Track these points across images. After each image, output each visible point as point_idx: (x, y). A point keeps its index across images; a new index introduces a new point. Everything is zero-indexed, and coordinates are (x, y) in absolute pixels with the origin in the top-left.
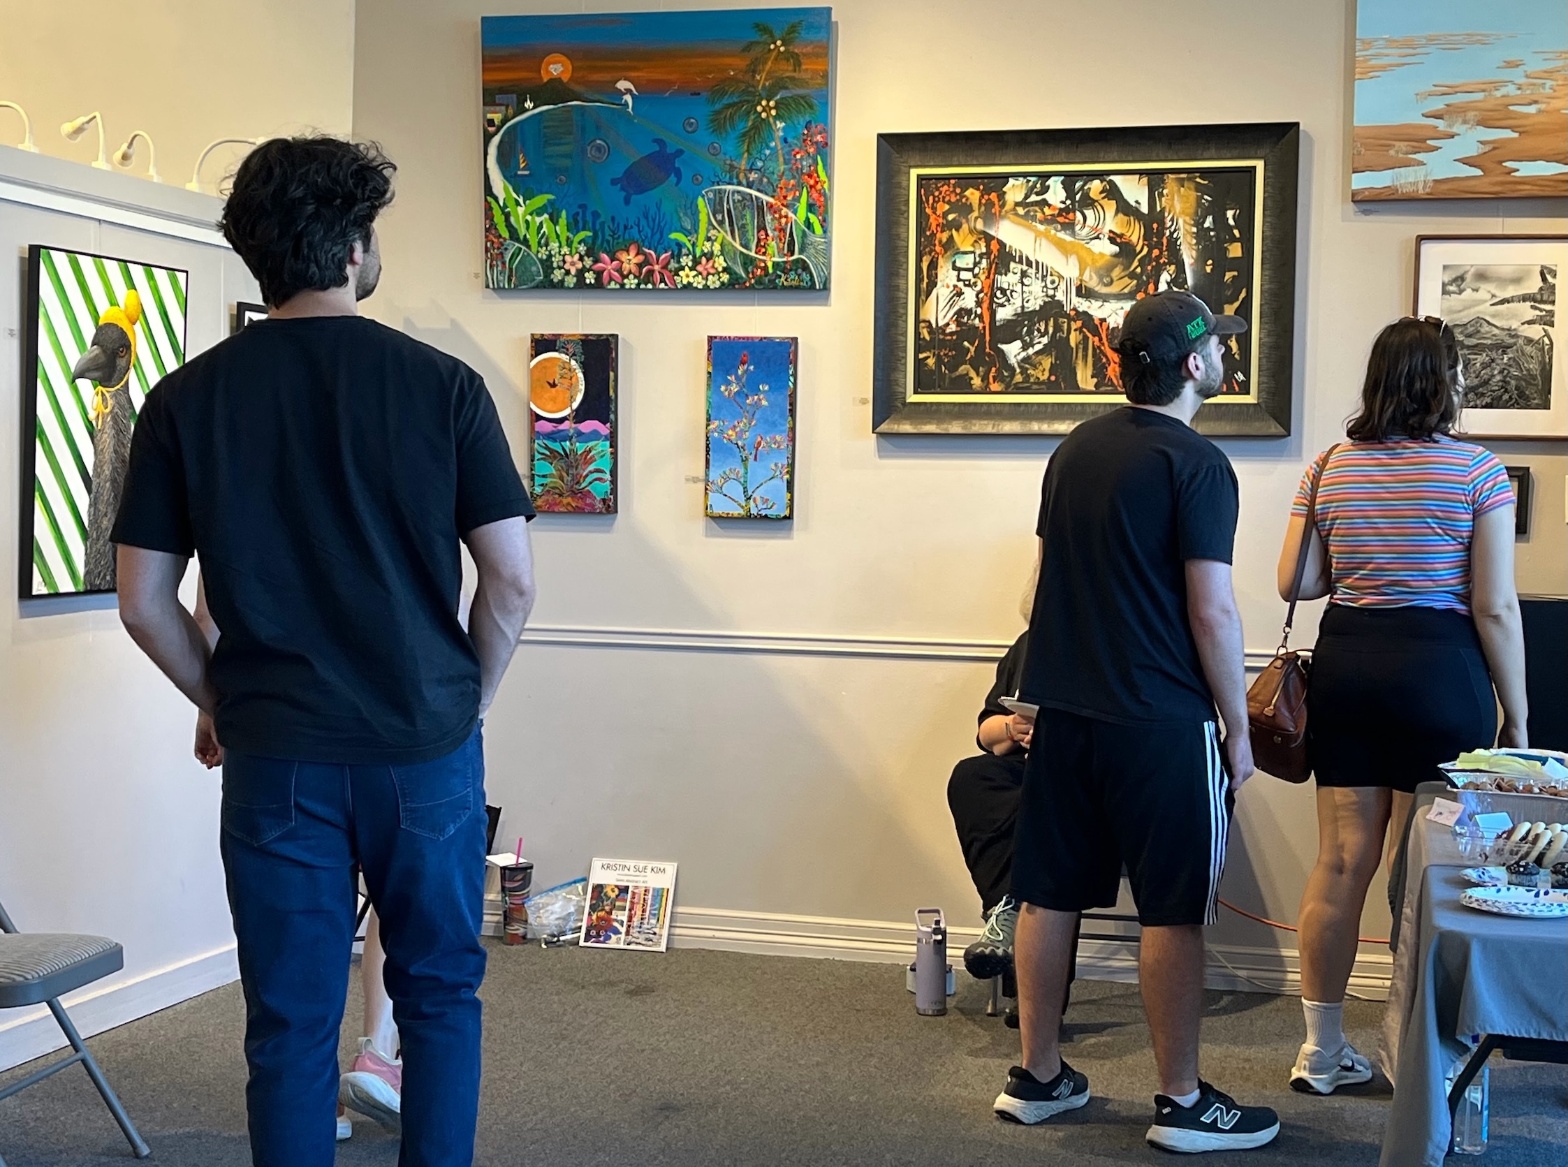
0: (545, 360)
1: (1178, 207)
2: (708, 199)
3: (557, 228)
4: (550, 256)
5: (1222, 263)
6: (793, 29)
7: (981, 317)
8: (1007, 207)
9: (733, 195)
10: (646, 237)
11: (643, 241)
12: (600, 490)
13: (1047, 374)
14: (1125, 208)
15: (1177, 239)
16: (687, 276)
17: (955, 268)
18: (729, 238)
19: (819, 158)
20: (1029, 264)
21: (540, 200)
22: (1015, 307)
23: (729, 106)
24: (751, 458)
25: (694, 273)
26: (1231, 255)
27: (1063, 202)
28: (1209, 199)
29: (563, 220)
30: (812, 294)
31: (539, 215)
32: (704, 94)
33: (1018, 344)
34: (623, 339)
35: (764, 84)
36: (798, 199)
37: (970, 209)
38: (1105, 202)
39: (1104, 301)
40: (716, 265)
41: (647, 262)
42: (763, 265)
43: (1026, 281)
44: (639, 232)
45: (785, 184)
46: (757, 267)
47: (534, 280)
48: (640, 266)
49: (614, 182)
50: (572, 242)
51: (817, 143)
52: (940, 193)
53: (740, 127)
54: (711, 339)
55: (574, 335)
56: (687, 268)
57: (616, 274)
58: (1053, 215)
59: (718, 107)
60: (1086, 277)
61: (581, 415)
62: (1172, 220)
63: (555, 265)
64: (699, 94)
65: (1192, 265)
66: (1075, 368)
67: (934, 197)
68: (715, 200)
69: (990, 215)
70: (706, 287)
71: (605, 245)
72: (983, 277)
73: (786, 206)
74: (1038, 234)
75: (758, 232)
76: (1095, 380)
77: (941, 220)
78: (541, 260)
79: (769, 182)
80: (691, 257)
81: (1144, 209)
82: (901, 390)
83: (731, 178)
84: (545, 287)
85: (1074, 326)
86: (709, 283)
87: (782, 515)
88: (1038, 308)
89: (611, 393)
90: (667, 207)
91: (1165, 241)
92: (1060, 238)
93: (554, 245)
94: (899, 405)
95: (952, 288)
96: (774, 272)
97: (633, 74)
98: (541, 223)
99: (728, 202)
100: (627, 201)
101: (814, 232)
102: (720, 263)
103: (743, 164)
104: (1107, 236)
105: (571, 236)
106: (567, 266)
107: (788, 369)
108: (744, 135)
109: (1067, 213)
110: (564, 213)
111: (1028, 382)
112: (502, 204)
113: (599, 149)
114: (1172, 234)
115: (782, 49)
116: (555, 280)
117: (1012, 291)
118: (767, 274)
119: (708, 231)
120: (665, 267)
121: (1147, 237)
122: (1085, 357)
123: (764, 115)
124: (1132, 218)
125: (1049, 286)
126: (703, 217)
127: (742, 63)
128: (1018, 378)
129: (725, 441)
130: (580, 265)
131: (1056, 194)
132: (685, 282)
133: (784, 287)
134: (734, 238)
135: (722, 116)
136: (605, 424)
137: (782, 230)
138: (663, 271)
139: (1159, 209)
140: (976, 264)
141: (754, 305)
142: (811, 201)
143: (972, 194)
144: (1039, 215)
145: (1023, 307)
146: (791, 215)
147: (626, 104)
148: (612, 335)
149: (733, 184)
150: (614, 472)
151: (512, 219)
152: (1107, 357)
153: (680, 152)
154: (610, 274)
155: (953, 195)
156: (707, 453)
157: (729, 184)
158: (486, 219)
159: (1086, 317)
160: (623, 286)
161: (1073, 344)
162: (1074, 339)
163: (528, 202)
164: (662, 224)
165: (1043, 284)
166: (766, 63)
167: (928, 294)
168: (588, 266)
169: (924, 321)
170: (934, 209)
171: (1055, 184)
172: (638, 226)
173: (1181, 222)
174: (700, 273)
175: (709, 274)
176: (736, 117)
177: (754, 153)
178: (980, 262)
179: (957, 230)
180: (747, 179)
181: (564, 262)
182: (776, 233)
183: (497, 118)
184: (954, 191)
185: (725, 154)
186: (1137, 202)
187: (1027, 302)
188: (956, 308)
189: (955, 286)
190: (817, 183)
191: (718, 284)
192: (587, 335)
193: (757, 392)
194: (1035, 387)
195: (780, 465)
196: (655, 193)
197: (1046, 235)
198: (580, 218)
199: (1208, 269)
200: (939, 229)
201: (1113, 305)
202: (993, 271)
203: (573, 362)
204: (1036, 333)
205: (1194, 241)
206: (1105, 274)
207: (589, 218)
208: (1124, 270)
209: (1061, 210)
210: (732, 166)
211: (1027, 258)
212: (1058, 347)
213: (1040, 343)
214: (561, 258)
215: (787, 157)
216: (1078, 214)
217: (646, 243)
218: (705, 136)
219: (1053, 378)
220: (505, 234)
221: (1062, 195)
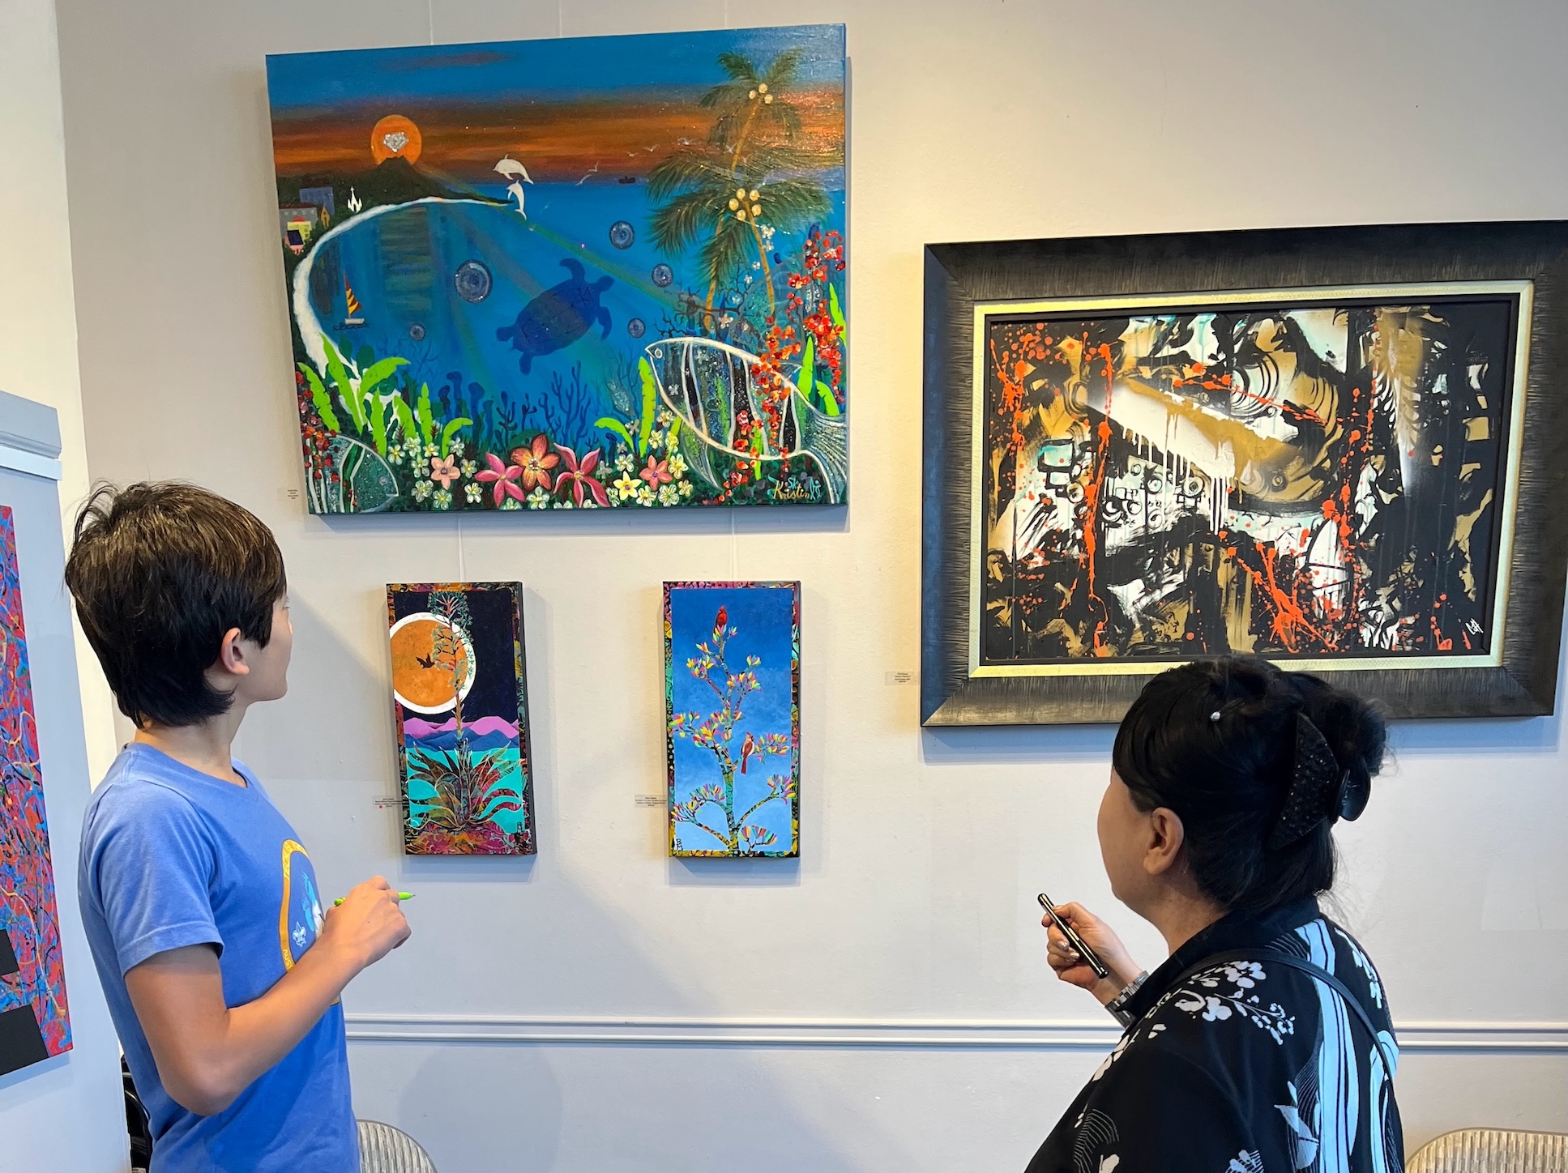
0: (410, 624)
1: (1393, 358)
2: (656, 361)
3: (416, 413)
4: (408, 460)
5: (1459, 449)
6: (786, 63)
7: (1081, 543)
8: (1124, 368)
9: (695, 354)
10: (559, 426)
11: (554, 431)
12: (509, 821)
13: (1181, 630)
14: (1311, 365)
15: (1389, 413)
16: (628, 488)
17: (1043, 467)
18: (691, 424)
19: (831, 285)
20: (1158, 457)
21: (386, 367)
22: (1135, 526)
23: (681, 201)
24: (737, 768)
25: (637, 482)
26: (1472, 436)
27: (1212, 357)
28: (1443, 347)
29: (424, 402)
30: (825, 513)
31: (386, 391)
32: (640, 180)
33: (1138, 584)
34: (528, 589)
35: (740, 161)
36: (798, 358)
37: (1065, 370)
38: (1276, 355)
39: (1272, 515)
40: (672, 469)
41: (561, 466)
42: (747, 467)
43: (1151, 486)
44: (548, 418)
45: (777, 332)
46: (736, 470)
47: (385, 498)
48: (551, 472)
49: (503, 334)
50: (442, 435)
51: (828, 260)
52: (1020, 347)
53: (703, 238)
54: (669, 586)
55: (453, 585)
56: (625, 472)
57: (514, 486)
58: (1195, 378)
59: (665, 202)
60: (1245, 477)
61: (473, 708)
62: (1383, 382)
63: (417, 474)
64: (632, 180)
65: (1410, 454)
66: (1224, 618)
67: (1011, 352)
68: (666, 362)
69: (1100, 378)
70: (658, 505)
71: (494, 440)
72: (1086, 482)
73: (781, 370)
74: (1173, 410)
75: (737, 414)
76: (1254, 637)
77: (1021, 390)
78: (394, 467)
79: (752, 330)
80: (631, 456)
81: (1341, 366)
82: (961, 659)
83: (691, 324)
84: (403, 511)
85: (1224, 554)
86: (661, 498)
87: (787, 853)
88: (1169, 529)
89: (518, 674)
90: (590, 375)
91: (1370, 416)
92: (1207, 416)
93: (413, 442)
94: (959, 682)
95: (1037, 499)
96: (764, 478)
97: (524, 148)
98: (389, 405)
99: (687, 366)
100: (525, 367)
101: (825, 412)
102: (678, 465)
103: (710, 301)
104: (1280, 411)
105: (438, 424)
106: (436, 476)
107: (790, 631)
108: (711, 250)
109: (1220, 376)
110: (425, 390)
111: (1152, 643)
112: (324, 377)
113: (474, 279)
114: (1381, 404)
115: (769, 99)
116: (419, 499)
117: (1131, 502)
118: (752, 482)
119: (657, 414)
120: (591, 473)
121: (1344, 410)
122: (1240, 602)
123: (741, 216)
124: (1320, 381)
125: (1187, 491)
126: (648, 392)
127: (701, 126)
128: (1138, 637)
129: (696, 743)
130: (456, 474)
131: (1203, 344)
132: (624, 497)
133: (780, 503)
134: (699, 425)
135: (673, 218)
136: (511, 721)
137: (774, 410)
138: (588, 481)
139: (1363, 364)
140: (1075, 460)
141: (730, 532)
142: (820, 361)
143: (1071, 346)
144: (1175, 378)
145: (1146, 527)
146: (788, 384)
147: (514, 201)
148: (514, 584)
149: (694, 335)
150: (528, 794)
151: (342, 400)
152: (1272, 602)
153: (606, 283)
154: (505, 487)
155: (1040, 349)
156: (671, 763)
157: (688, 334)
158: (300, 400)
159: (1243, 541)
160: (526, 505)
161: (1222, 583)
162: (1224, 574)
163: (365, 371)
164: (584, 404)
165: (1179, 490)
166: (742, 125)
167: (1001, 509)
168: (469, 475)
169: (995, 552)
170: (1010, 372)
171: (1202, 326)
172: (545, 407)
173: (1396, 384)
174: (647, 483)
175: (660, 483)
176: (696, 219)
177: (727, 281)
178: (1081, 457)
179: (1046, 406)
180: (717, 325)
181: (431, 469)
182: (766, 415)
183: (304, 228)
184: (1042, 342)
185: (680, 284)
186: (1329, 353)
187: (1154, 518)
188: (1045, 530)
189: (1042, 496)
190: (827, 329)
191: (675, 500)
192: (474, 585)
193: (742, 667)
194: (1163, 650)
195: (781, 778)
196: (573, 352)
197: (1185, 411)
198: (450, 396)
199: (1436, 460)
200: (1018, 405)
201: (1286, 521)
202: (1101, 471)
203: (456, 628)
204: (1166, 567)
205: (1416, 416)
206: (1275, 471)
207: (466, 396)
208: (1304, 465)
209: (1209, 368)
210: (691, 304)
211: (1154, 448)
212: (1200, 589)
213: (1171, 582)
214: (426, 462)
215: (779, 287)
216: (1237, 375)
217: (560, 436)
218: (645, 252)
219: (1190, 636)
220: (333, 424)
221: (1212, 345)
